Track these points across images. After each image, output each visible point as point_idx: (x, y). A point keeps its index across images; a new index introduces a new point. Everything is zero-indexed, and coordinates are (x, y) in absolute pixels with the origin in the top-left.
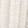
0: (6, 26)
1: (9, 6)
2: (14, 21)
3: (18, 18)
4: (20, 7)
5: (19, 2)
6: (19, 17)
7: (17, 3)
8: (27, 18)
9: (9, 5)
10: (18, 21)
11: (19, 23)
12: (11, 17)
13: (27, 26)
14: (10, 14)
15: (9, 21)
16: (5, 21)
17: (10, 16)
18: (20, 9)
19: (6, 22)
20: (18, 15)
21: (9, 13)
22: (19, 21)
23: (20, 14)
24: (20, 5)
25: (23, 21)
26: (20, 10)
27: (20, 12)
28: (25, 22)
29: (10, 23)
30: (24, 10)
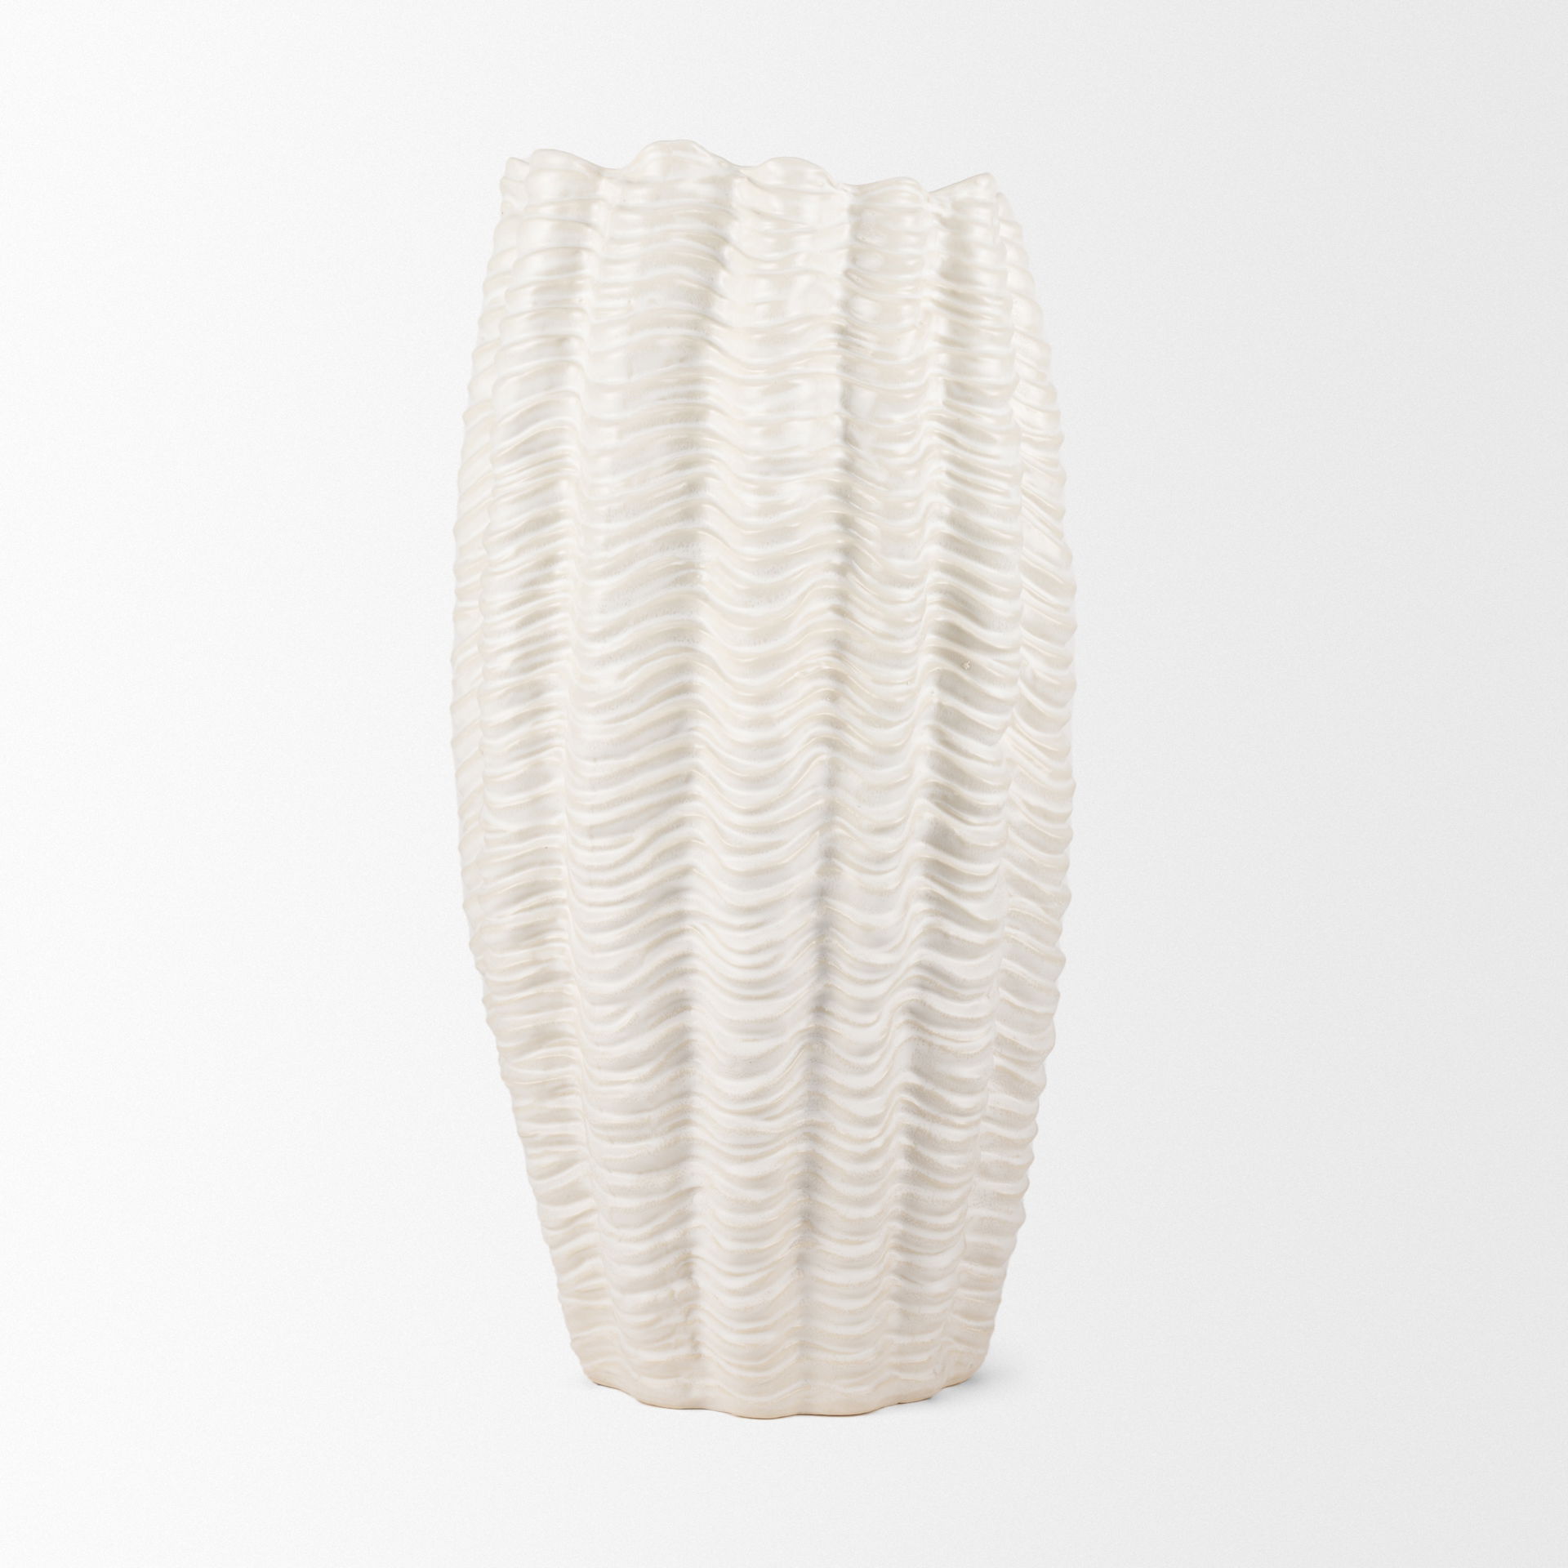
0: (640, 836)
1: (686, 540)
2: (770, 747)
3: (822, 705)
4: (848, 551)
5: (833, 473)
6: (826, 684)
7: (793, 489)
8: (951, 702)
9: (689, 514)
10: (825, 753)
11: (831, 783)
12: (709, 688)
13: (958, 828)
14: (704, 647)
15: (683, 752)
16: (633, 759)
17: (699, 679)
18: (842, 570)
19: (631, 771)
20: (819, 656)
21: (683, 635)
22: (832, 744)
23: (840, 646)
24: (846, 523)
25: (891, 751)
26: (843, 595)
27: (840, 611)
28: (924, 771)
29: (697, 788)
30: (906, 593)
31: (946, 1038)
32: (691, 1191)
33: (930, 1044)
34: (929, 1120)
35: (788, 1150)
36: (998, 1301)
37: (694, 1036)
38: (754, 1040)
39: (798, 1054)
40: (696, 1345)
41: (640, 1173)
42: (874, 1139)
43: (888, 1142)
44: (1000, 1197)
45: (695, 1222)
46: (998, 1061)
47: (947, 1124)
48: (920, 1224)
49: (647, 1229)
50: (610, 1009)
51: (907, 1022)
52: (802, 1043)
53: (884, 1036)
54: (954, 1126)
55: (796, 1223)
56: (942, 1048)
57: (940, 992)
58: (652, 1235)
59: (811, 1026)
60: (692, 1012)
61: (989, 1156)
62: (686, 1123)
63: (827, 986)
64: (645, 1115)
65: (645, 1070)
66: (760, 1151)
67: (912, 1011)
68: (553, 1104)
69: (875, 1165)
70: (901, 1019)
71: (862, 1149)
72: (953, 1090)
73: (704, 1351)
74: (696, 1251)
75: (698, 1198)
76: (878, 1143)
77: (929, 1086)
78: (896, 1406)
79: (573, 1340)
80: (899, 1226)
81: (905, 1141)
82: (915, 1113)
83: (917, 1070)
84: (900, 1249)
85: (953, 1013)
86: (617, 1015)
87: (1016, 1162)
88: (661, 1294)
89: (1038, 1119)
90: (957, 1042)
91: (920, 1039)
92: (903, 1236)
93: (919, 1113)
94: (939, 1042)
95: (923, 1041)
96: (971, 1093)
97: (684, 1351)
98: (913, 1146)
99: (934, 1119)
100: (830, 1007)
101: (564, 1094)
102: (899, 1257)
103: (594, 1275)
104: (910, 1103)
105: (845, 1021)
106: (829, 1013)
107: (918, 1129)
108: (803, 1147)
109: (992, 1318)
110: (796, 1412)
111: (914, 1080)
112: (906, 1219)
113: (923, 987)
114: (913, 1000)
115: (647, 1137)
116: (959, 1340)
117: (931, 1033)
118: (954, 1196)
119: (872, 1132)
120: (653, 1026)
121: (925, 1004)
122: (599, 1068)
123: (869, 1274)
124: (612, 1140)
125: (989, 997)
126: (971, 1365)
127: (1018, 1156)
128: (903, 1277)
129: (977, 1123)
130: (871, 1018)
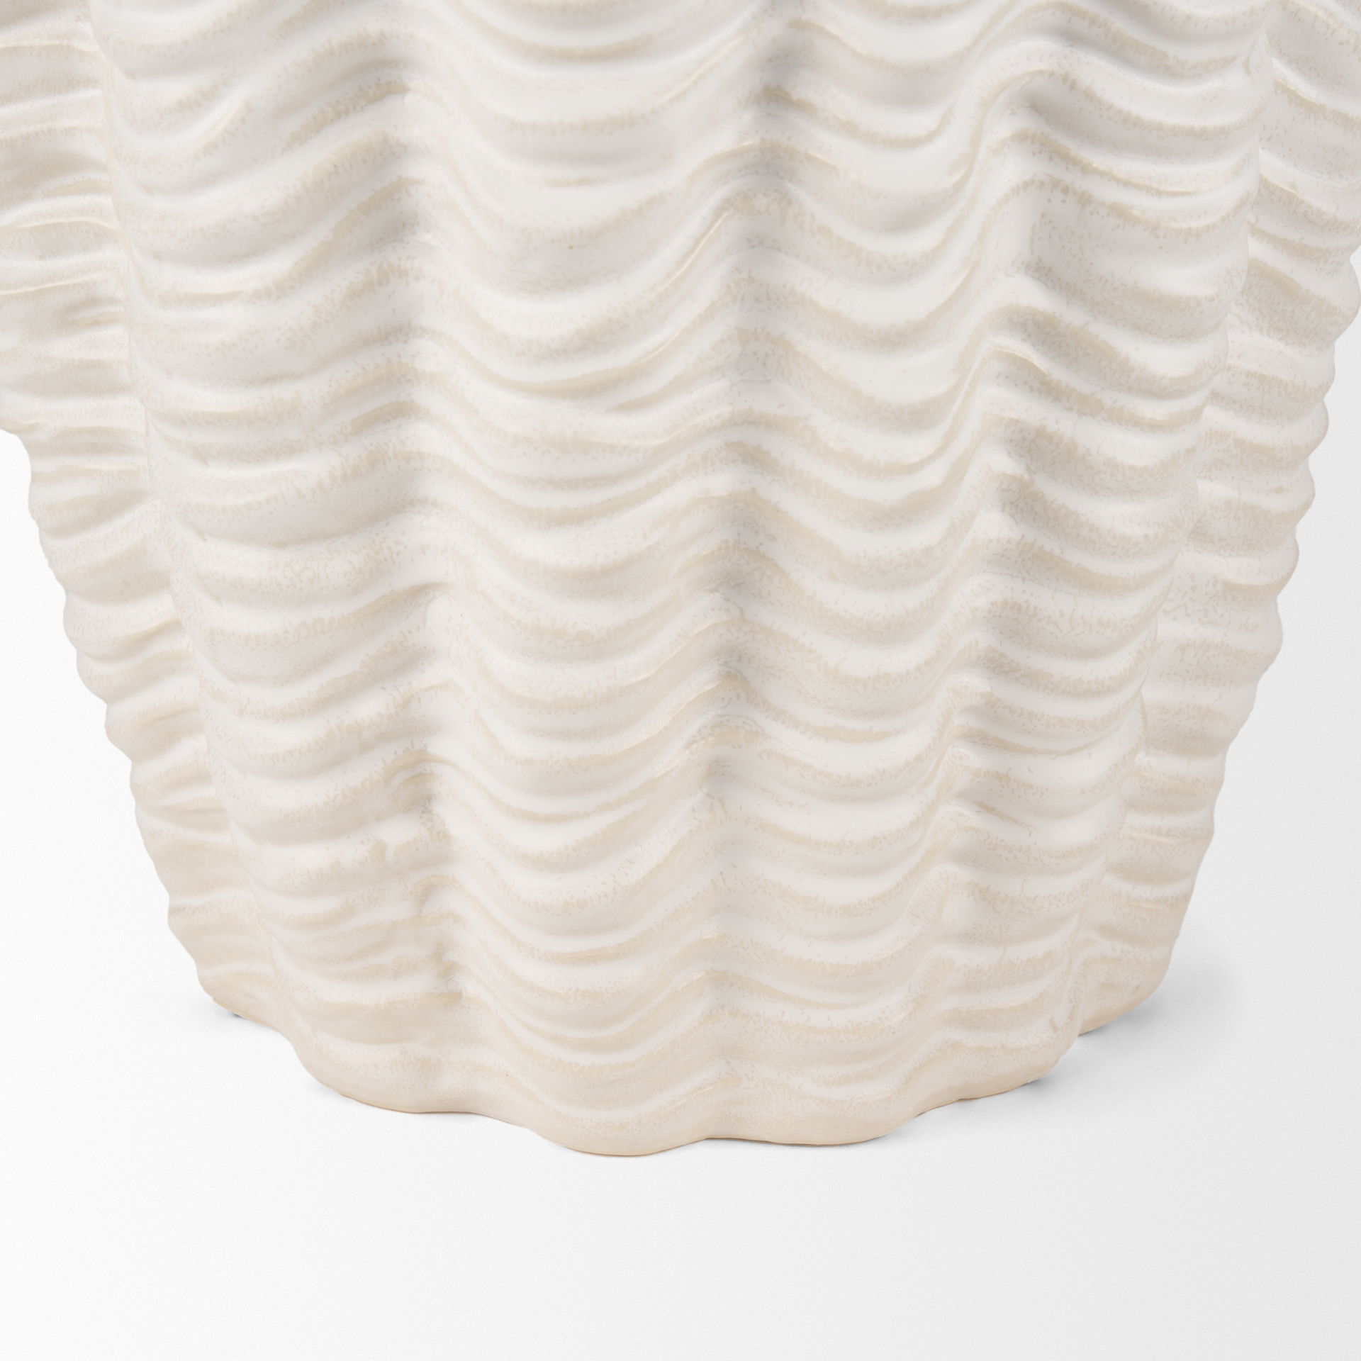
31: (1126, 184)
32: (420, 593)
33: (1085, 200)
34: (1071, 409)
35: (683, 492)
36: (1205, 835)
37: (414, 169)
38: (583, 182)
39: (713, 222)
40: (448, 971)
41: (280, 545)
42: (920, 465)
43: (957, 473)
44: (1231, 593)
45: (429, 676)
46: (1258, 249)
47: (1119, 418)
48: (1033, 680)
49: (309, 688)
50: (176, 89)
51: (1022, 137)
52: (721, 193)
53: (956, 178)
54: (1137, 423)
55: (704, 680)
56: (1118, 211)
57: (1118, 50)
58: (323, 703)
59: (748, 143)
60: (409, 99)
61: (1214, 490)
62: (402, 411)
63: (797, 25)
64: (286, 392)
65: (278, 265)
66: (595, 497)
67: (1037, 106)
68: (67, 349)
69: (923, 536)
70: (1004, 127)
71: (889, 492)
72: (1142, 329)
73: (470, 987)
74: (439, 747)
75: (440, 611)
76: (932, 477)
77: (1073, 316)
78: (957, 1105)
79: (174, 911)
80: (977, 684)
81: (1002, 463)
82: (1031, 390)
83: (1043, 272)
84: (980, 739)
85: (1150, 113)
86: (191, 107)
87: (1275, 504)
88: (350, 851)
89: (1329, 399)
90: (1159, 193)
91: (1055, 184)
92: (990, 710)
93: (1047, 390)
94: (1109, 193)
95: (1066, 191)
96: (1187, 335)
97: (416, 987)
98: (1026, 477)
99: (1085, 406)
100: (805, 88)
101: (96, 323)
102: (973, 759)
103: (200, 777)
104: (1022, 364)
105: (849, 129)
106: (803, 107)
107: (1041, 433)
108: (721, 482)
109: (1192, 873)
110: (709, 1134)
111: (1035, 297)
112: (997, 666)
113: (1071, 37)
114: (1041, 72)
115: (292, 450)
116: (1108, 931)
117: (1086, 170)
118: (1126, 608)
119: (916, 446)
120: (299, 139)
121: (1073, 86)
122: (158, 256)
123: (896, 815)
124: (202, 455)
125: (1248, 72)
126: (1137, 988)
127: (1280, 490)
128: (984, 807)
129: (1196, 414)
130: (919, 122)
